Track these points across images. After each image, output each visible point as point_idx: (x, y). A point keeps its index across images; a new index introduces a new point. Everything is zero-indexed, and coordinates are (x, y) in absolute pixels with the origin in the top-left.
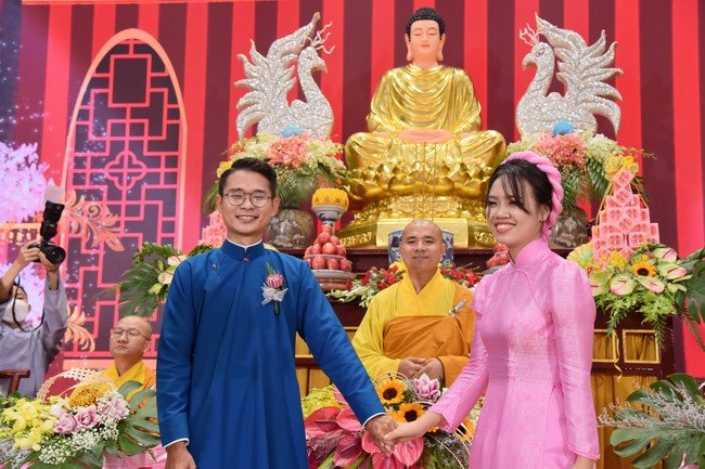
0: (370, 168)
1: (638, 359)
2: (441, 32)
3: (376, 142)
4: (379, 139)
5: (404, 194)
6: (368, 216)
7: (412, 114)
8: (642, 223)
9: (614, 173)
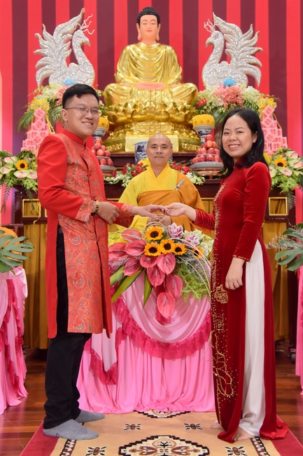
0: (119, 105)
1: (276, 213)
2: (158, 23)
3: (122, 89)
4: (124, 88)
5: (140, 121)
6: (118, 134)
7: (142, 73)
8: (278, 137)
9: (263, 108)
